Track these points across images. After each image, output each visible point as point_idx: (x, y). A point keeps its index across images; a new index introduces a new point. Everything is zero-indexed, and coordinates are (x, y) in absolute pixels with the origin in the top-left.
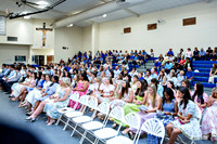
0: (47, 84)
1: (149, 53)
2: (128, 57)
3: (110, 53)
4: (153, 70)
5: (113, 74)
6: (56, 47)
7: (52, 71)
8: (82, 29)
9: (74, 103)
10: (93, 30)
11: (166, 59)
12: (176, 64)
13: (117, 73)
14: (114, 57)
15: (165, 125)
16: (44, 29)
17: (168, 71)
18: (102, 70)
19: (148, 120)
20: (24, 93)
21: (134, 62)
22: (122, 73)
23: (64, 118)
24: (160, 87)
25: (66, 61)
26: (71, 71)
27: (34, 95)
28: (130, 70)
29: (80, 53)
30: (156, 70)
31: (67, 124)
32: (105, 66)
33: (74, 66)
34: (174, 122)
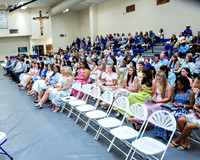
0: (49, 74)
1: (158, 34)
2: (132, 40)
3: (111, 37)
4: (162, 54)
5: (115, 61)
6: (54, 36)
7: (53, 61)
8: (79, 13)
9: (77, 92)
10: (91, 13)
11: (181, 40)
12: (195, 46)
13: (120, 59)
14: (116, 42)
15: (177, 118)
16: (41, 18)
17: (182, 55)
18: (103, 57)
19: (157, 112)
20: (31, 83)
21: (140, 46)
22: (125, 59)
23: (68, 106)
24: (172, 75)
25: (65, 49)
26: (71, 59)
27: (39, 85)
28: (135, 56)
29: (78, 40)
30: (166, 54)
31: (71, 112)
32: (106, 52)
33: (74, 54)
34: (188, 116)
